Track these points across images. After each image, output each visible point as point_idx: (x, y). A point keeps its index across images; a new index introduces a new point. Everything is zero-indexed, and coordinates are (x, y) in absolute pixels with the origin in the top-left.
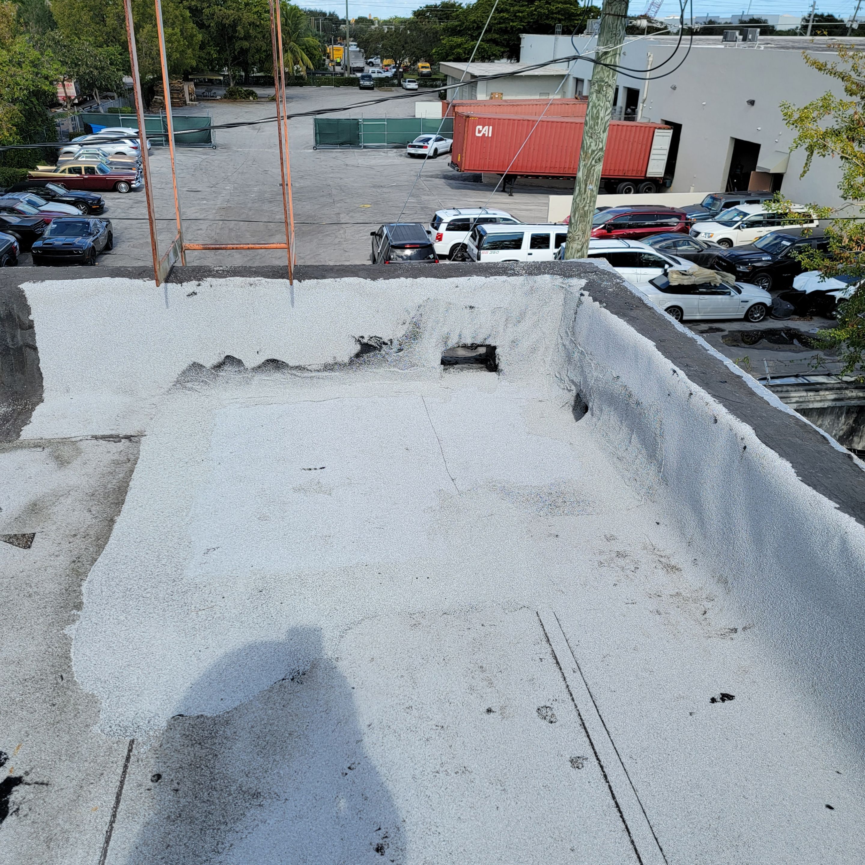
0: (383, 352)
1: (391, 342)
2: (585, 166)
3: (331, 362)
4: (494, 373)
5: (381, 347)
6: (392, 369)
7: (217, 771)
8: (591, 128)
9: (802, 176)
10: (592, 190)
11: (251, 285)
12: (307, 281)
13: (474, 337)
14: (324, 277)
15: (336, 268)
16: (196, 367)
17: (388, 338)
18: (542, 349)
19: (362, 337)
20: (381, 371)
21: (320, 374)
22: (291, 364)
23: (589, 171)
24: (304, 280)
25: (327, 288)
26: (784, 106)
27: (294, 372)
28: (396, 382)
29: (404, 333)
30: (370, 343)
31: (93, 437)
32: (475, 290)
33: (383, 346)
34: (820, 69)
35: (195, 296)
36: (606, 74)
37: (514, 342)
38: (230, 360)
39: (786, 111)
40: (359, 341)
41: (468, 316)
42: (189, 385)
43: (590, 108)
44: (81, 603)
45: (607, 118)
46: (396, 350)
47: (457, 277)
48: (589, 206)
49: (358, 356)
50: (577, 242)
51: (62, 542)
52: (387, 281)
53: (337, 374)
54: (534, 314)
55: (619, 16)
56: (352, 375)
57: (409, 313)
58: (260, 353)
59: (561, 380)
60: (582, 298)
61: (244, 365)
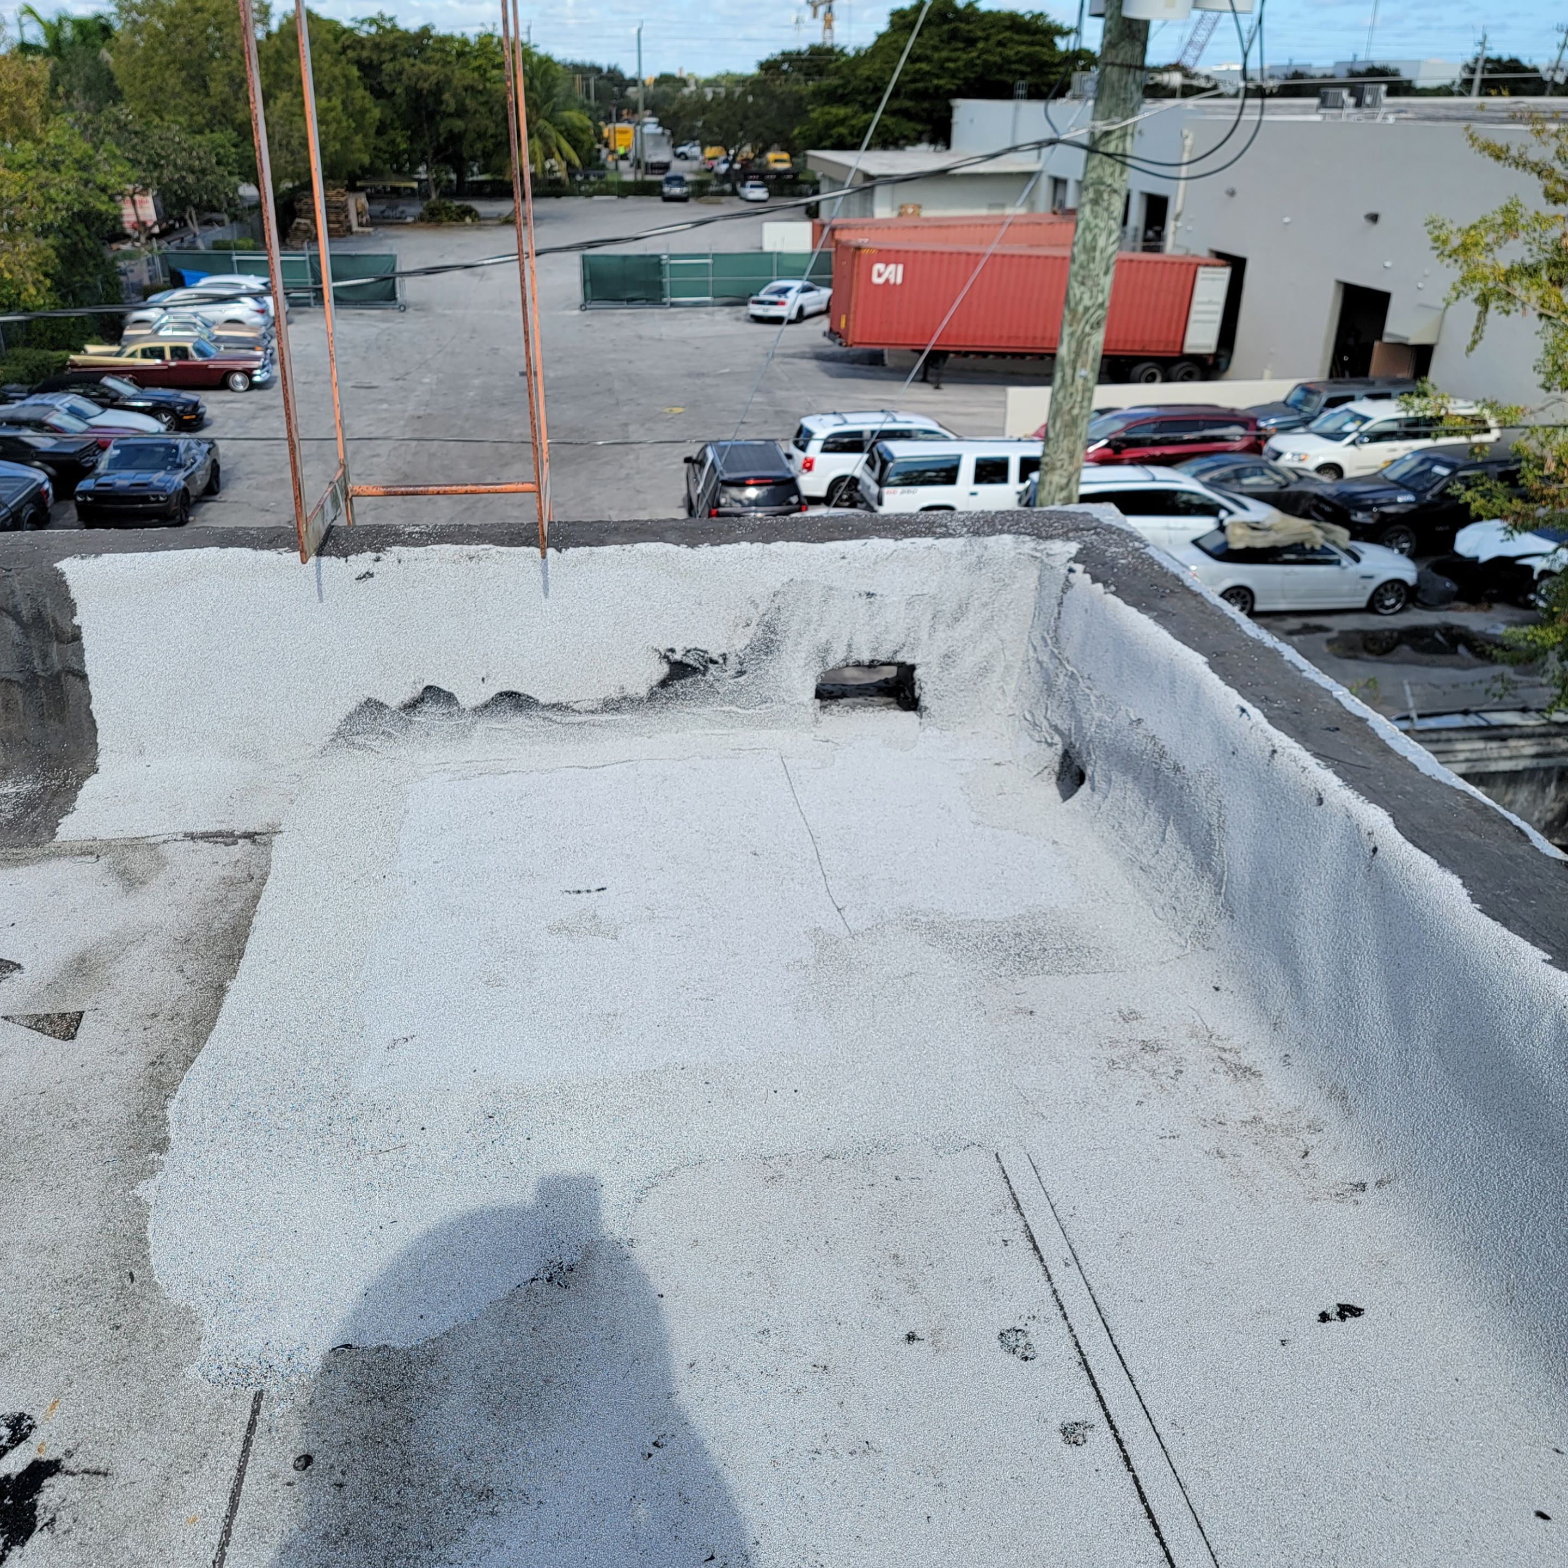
0: (709, 677)
1: (725, 659)
2: (1072, 334)
3: (616, 695)
4: (911, 713)
5: (706, 668)
6: (726, 708)
7: (414, 1450)
8: (1082, 267)
9: (1471, 349)
10: (1085, 379)
11: (471, 558)
12: (571, 549)
13: (876, 649)
14: (602, 543)
15: (626, 525)
16: (373, 706)
17: (719, 652)
18: (999, 669)
19: (672, 651)
20: (707, 711)
21: (596, 717)
22: (542, 700)
23: (1080, 343)
24: (567, 548)
25: (609, 562)
26: (1434, 224)
27: (548, 714)
28: (733, 731)
29: (747, 642)
30: (687, 660)
31: (186, 835)
32: (876, 563)
33: (710, 666)
34: (1498, 158)
35: (370, 580)
36: (1109, 170)
37: (948, 658)
38: (432, 693)
39: (1436, 233)
40: (666, 657)
41: (863, 610)
42: (359, 740)
43: (1080, 231)
44: (167, 1140)
45: (1111, 249)
46: (733, 673)
47: (844, 539)
48: (1081, 407)
49: (664, 684)
50: (1058, 472)
51: (133, 1028)
52: (716, 549)
53: (627, 717)
54: (985, 605)
55: (1129, 67)
56: (654, 719)
57: (757, 606)
58: (487, 681)
59: (1034, 725)
60: (1072, 576)
61: (457, 704)
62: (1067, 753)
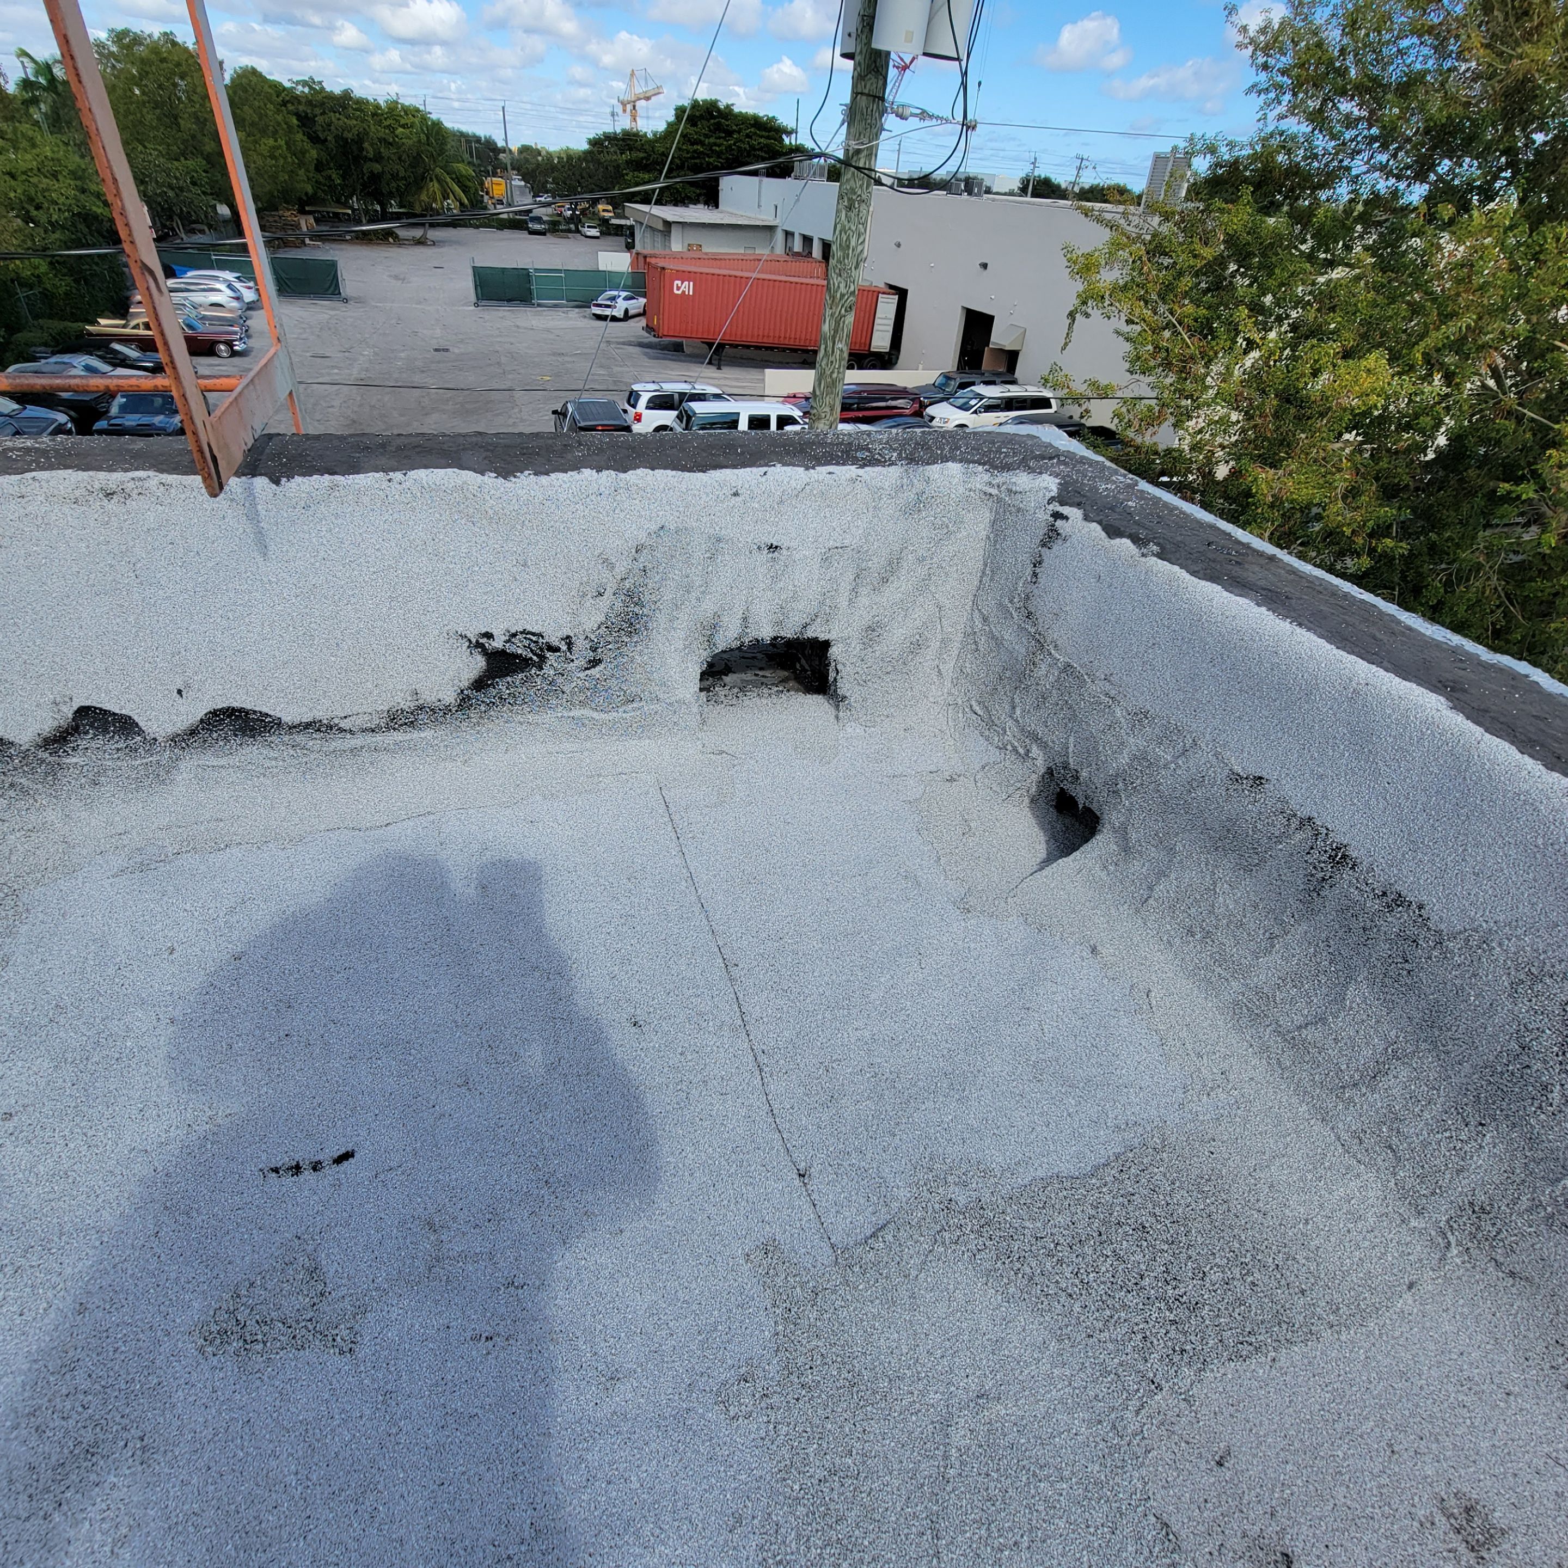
0: (548, 671)
1: (570, 645)
2: (832, 315)
3: (407, 704)
4: (819, 699)
5: (543, 658)
6: (576, 713)
8: (839, 261)
9: (1063, 349)
10: (841, 350)
11: (109, 495)
12: (298, 479)
13: (779, 623)
14: (353, 468)
15: (399, 441)
17: (560, 634)
18: (935, 644)
19: (489, 636)
20: (548, 717)
21: (379, 738)
22: (287, 719)
23: (837, 323)
24: (290, 477)
25: (366, 500)
26: (1067, 250)
27: (300, 738)
28: (588, 745)
29: (601, 618)
30: (510, 649)
32: (781, 502)
33: (548, 654)
34: (1086, 215)
36: (859, 183)
37: (872, 631)
38: (92, 718)
39: (1069, 256)
40: (479, 645)
41: (763, 570)
43: (837, 232)
46: (582, 663)
47: (734, 467)
48: (839, 373)
49: (480, 684)
50: (823, 421)
52: (544, 479)
53: (427, 734)
54: (921, 560)
55: (875, 97)
56: (470, 735)
57: (612, 567)
58: (187, 695)
59: (991, 724)
60: (1059, 523)
61: (141, 732)
62: (1050, 772)
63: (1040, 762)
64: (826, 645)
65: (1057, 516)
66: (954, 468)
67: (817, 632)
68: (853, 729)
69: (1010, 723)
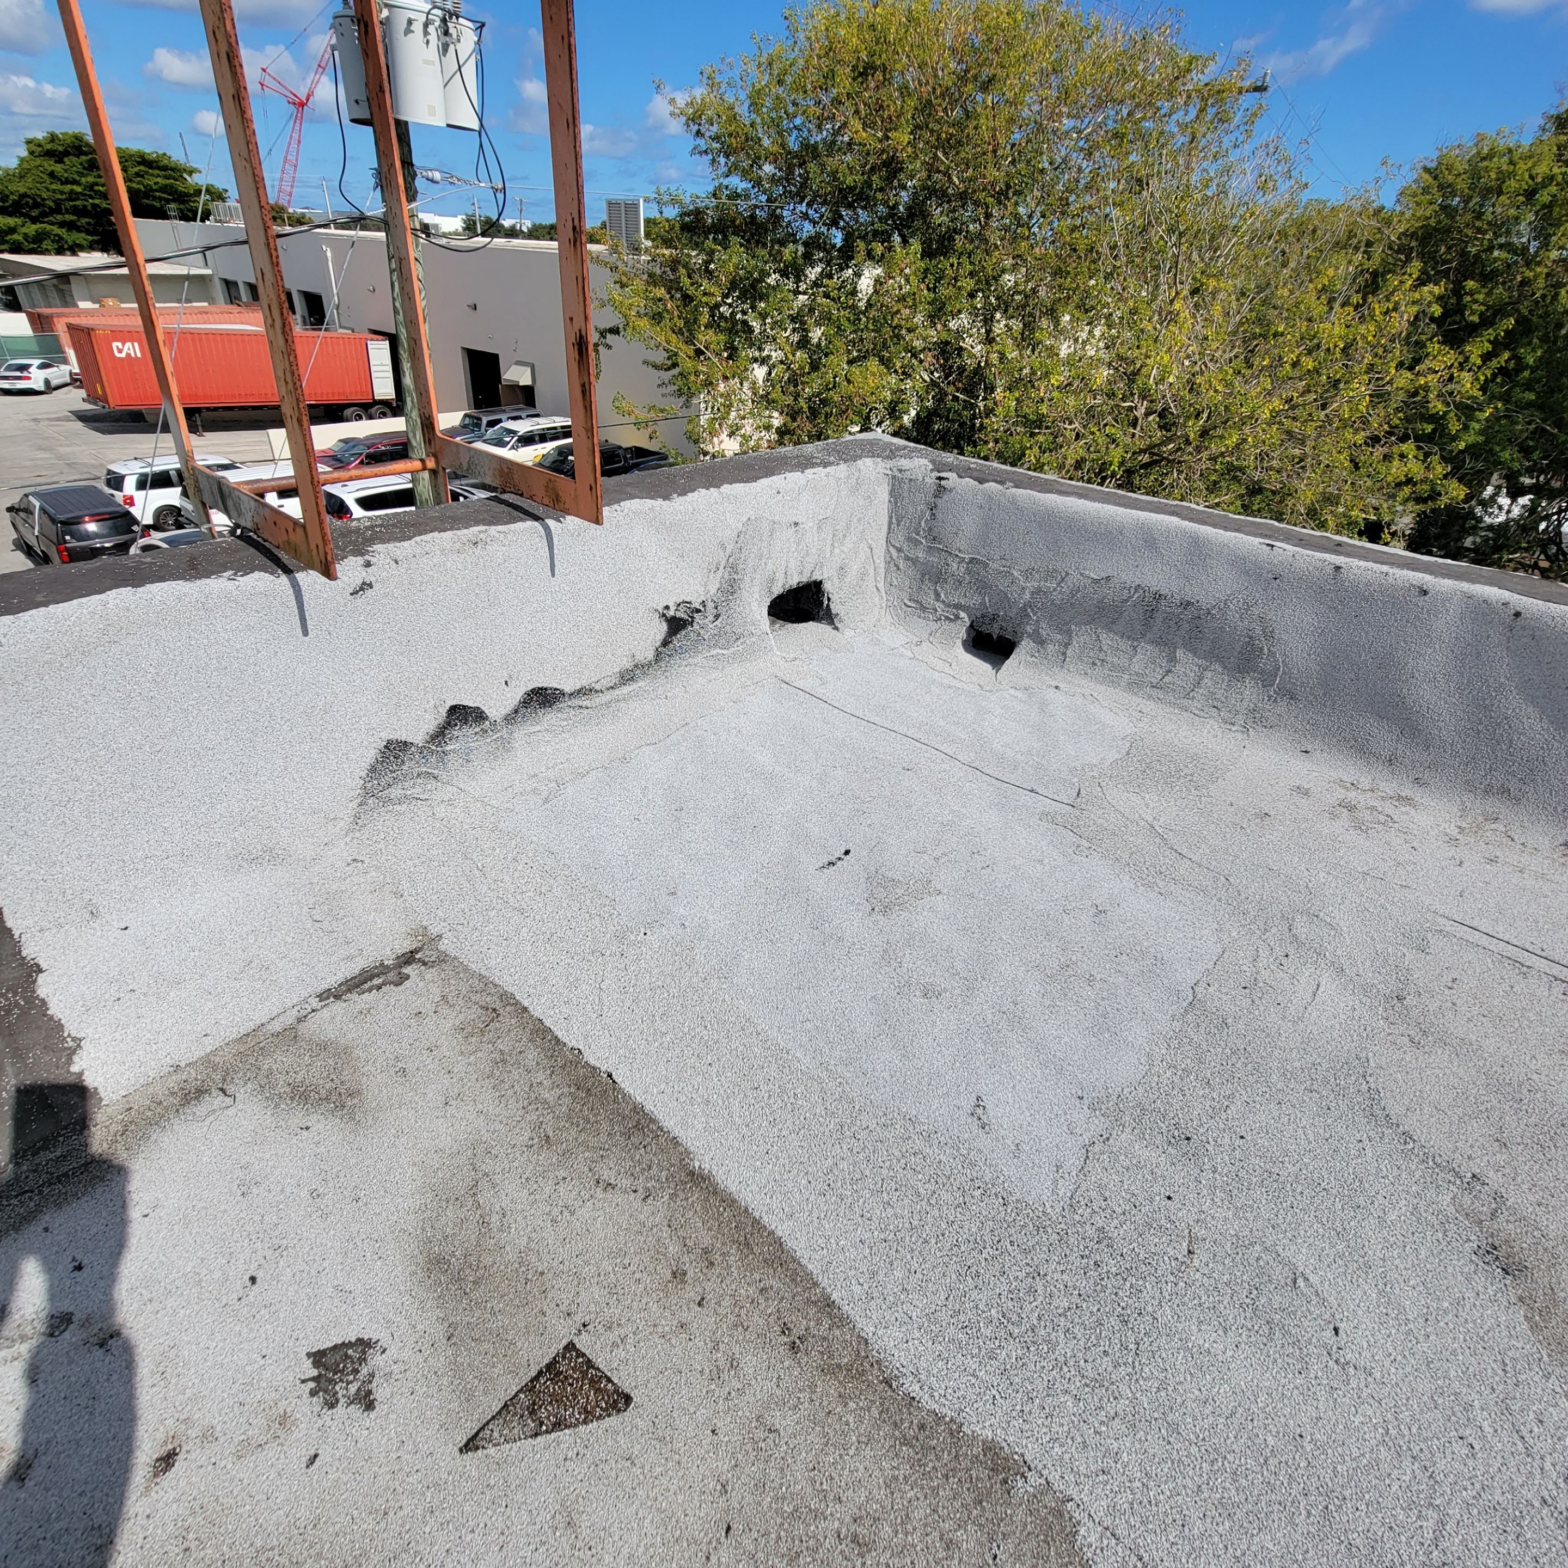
0: (696, 627)
1: (704, 607)
3: (628, 664)
5: (693, 618)
6: (714, 652)
11: (475, 543)
12: (569, 517)
13: (802, 572)
16: (396, 749)
17: (700, 600)
19: (667, 607)
20: (699, 659)
21: (617, 692)
22: (568, 689)
24: (563, 517)
27: (576, 702)
28: (724, 673)
29: (718, 585)
30: (679, 615)
31: (322, 996)
32: (799, 493)
33: (695, 615)
35: (369, 592)
37: (843, 569)
38: (458, 714)
40: (664, 615)
41: (793, 539)
42: (395, 792)
46: (711, 618)
49: (665, 643)
53: (641, 684)
56: (662, 680)
57: (724, 549)
58: (512, 684)
59: (924, 608)
60: (943, 482)
61: (487, 718)
62: (971, 626)
63: (966, 619)
64: (821, 582)
65: (940, 478)
66: (868, 461)
67: (817, 577)
68: (848, 633)
69: (937, 604)
